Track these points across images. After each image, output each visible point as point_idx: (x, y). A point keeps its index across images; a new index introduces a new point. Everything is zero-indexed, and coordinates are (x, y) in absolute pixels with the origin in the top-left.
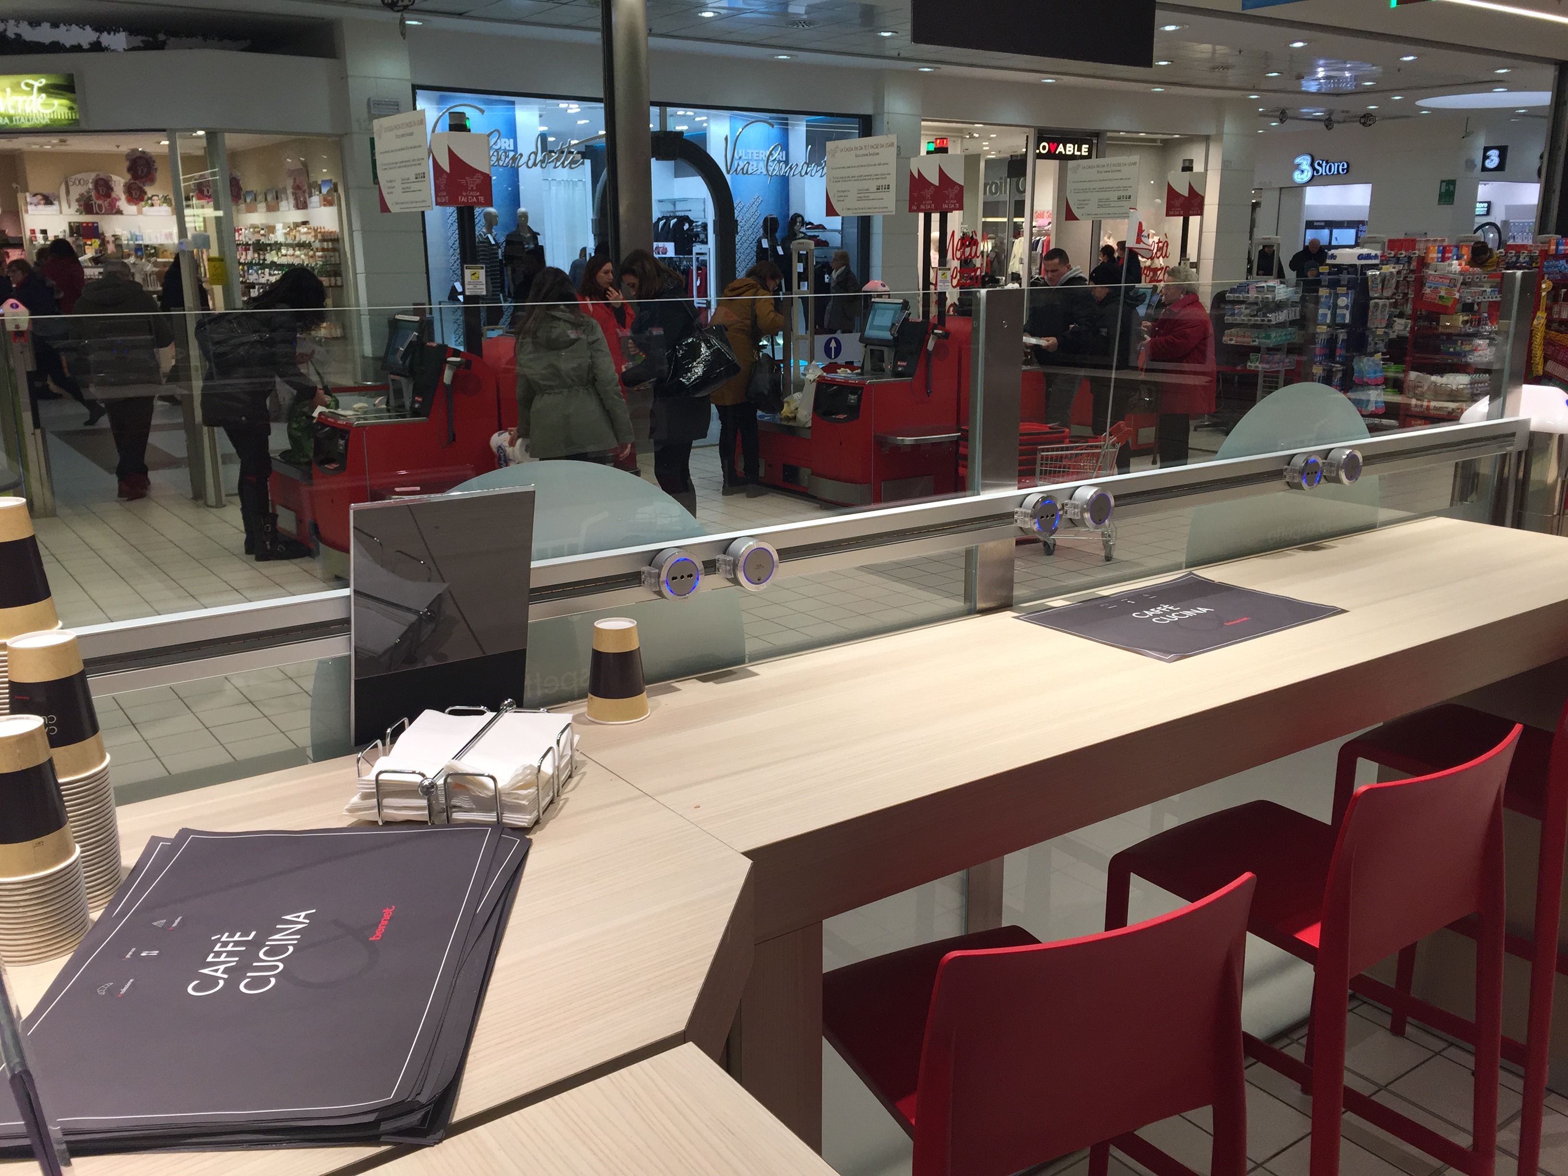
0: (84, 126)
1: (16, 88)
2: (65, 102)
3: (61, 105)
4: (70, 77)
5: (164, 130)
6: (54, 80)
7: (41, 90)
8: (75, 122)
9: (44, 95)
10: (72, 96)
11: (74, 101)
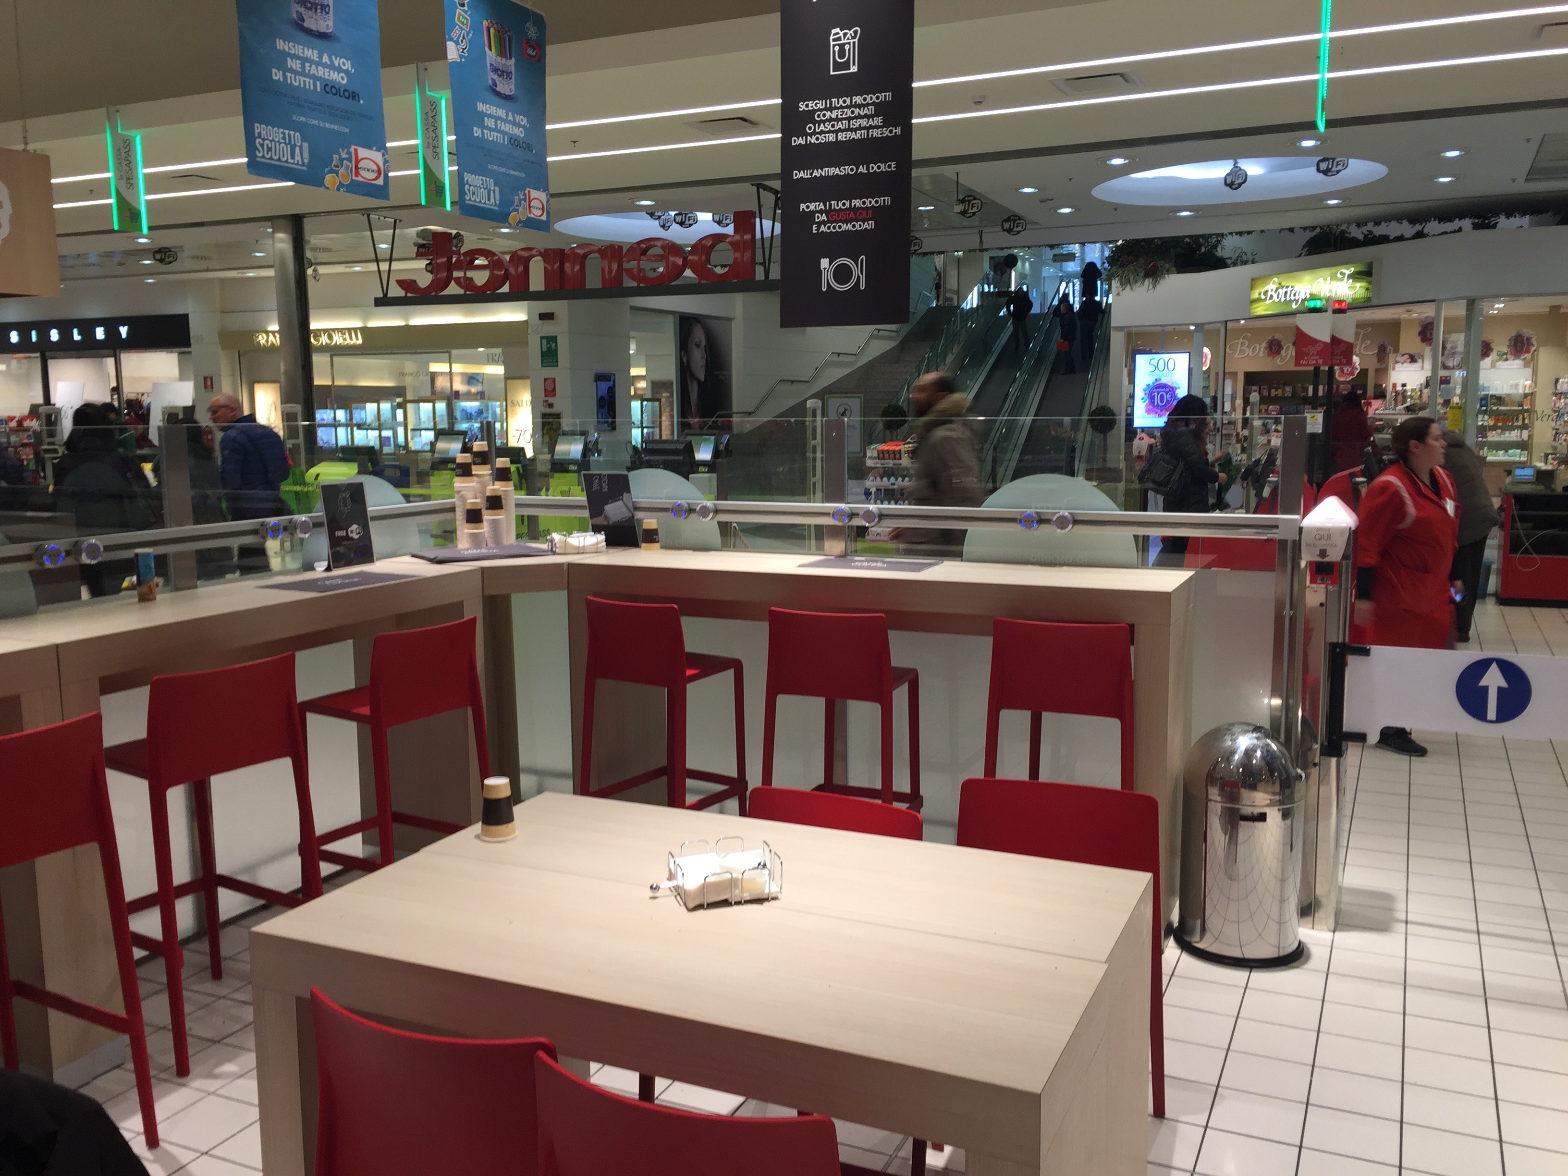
0: (1374, 302)
1: (1334, 277)
2: (1364, 284)
3: (1360, 287)
4: (1370, 265)
5: (1434, 301)
6: (1360, 268)
7: (1350, 277)
8: (1368, 299)
9: (1351, 281)
10: (1370, 279)
11: (1370, 283)
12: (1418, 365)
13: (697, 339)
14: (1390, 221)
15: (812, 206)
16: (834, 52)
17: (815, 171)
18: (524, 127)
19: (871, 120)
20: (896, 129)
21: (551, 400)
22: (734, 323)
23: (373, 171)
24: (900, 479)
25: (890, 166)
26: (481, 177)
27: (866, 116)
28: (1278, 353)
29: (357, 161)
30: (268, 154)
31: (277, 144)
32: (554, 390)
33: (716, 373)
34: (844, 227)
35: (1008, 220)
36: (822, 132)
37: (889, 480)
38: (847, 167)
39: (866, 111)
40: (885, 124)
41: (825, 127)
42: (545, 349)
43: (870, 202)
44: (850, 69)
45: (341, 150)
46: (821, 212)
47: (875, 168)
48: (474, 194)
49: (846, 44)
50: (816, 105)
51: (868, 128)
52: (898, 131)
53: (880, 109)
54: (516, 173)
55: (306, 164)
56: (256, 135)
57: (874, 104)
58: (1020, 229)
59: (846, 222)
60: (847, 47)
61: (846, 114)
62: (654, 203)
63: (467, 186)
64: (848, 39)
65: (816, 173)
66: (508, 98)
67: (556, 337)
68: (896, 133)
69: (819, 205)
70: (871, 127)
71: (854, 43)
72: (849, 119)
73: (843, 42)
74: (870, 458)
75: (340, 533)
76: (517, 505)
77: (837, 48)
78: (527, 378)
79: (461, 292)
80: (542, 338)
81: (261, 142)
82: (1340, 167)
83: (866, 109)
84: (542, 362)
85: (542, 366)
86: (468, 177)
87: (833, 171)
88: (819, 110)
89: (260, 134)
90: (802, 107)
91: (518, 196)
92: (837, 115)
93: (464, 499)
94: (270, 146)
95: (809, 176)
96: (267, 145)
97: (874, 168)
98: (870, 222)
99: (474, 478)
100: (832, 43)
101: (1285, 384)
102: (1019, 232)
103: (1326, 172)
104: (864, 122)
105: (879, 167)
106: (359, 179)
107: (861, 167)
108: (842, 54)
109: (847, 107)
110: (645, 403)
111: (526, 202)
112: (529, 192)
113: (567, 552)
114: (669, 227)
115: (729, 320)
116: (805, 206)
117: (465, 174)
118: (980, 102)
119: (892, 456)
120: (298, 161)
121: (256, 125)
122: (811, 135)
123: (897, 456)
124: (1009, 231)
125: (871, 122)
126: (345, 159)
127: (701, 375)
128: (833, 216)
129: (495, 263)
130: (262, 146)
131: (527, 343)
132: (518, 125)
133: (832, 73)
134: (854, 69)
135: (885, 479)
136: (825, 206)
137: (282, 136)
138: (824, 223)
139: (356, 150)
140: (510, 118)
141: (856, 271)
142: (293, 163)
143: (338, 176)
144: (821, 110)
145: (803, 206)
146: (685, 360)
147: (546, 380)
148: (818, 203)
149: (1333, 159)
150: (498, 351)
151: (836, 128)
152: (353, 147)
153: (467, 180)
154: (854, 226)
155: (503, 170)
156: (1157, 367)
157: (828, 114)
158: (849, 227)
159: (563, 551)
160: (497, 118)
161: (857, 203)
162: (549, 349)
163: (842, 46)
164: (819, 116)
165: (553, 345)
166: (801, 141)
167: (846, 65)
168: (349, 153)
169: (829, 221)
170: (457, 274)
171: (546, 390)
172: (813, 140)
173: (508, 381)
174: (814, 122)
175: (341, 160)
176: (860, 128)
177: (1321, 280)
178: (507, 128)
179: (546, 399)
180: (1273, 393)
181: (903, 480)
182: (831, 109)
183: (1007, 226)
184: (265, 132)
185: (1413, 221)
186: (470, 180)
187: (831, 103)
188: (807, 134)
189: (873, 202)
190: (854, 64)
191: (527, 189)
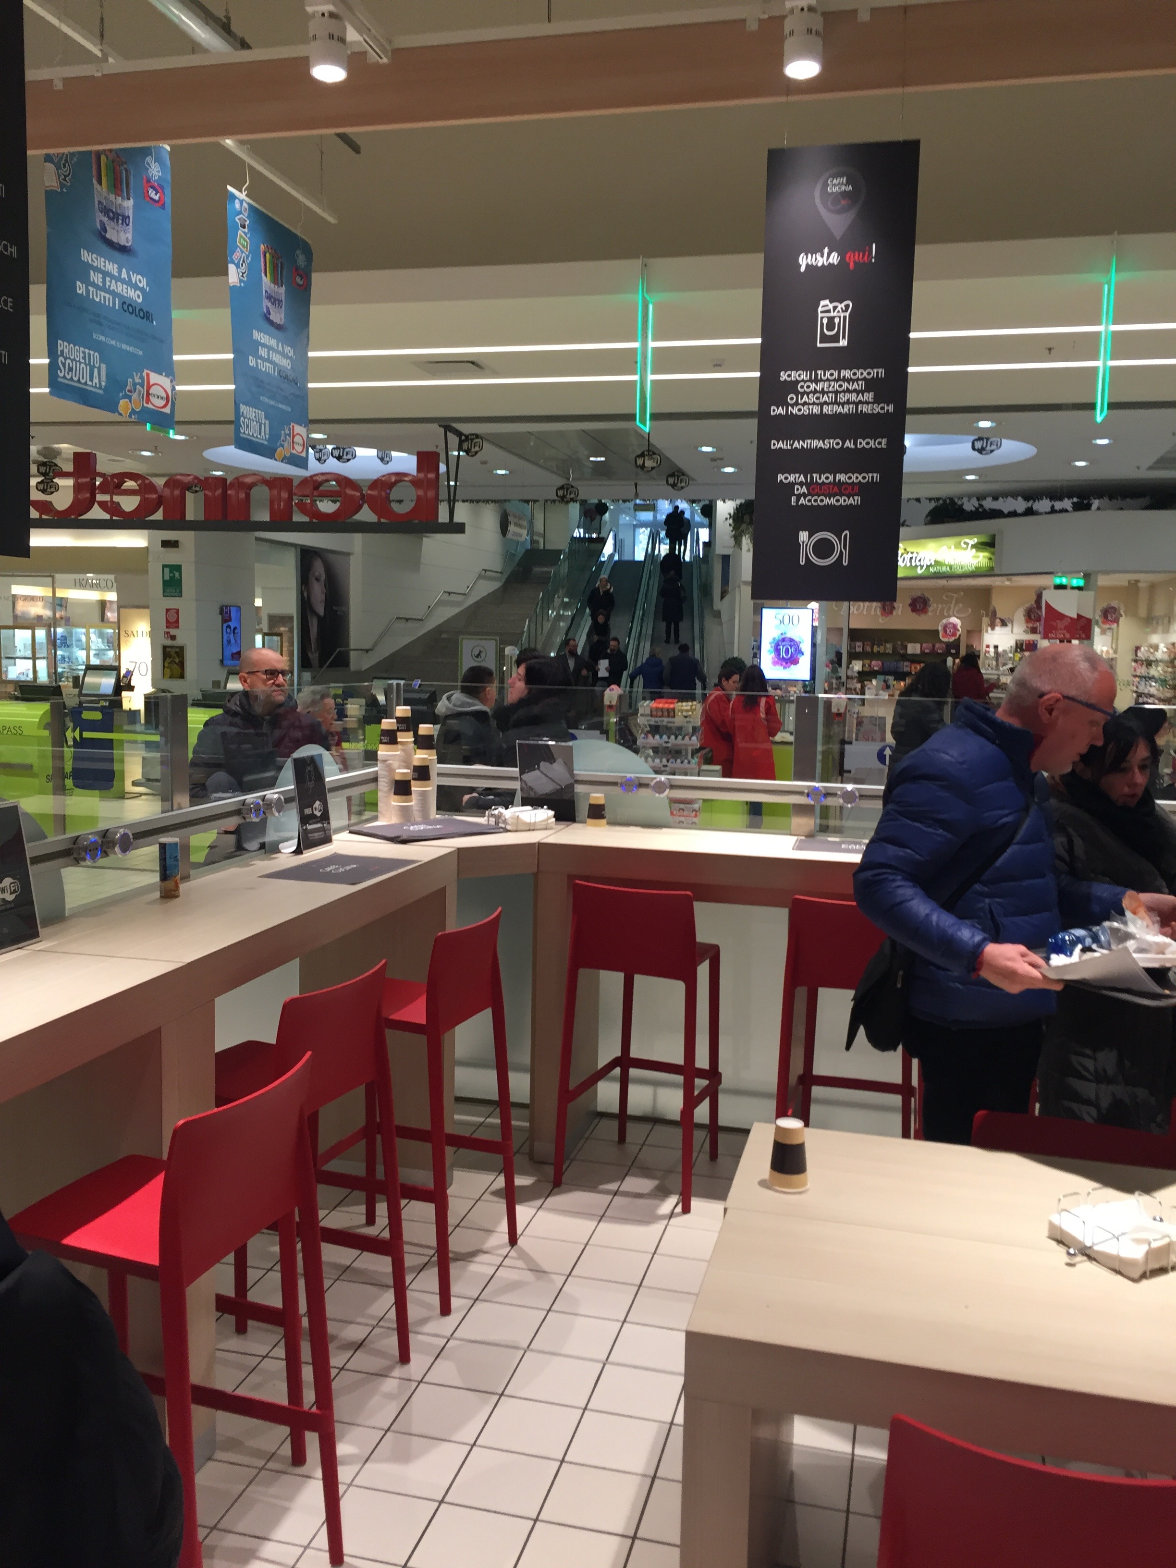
0: (997, 572)
1: (958, 546)
2: (986, 554)
3: (984, 557)
4: (993, 537)
6: (984, 539)
7: (973, 546)
8: (992, 569)
9: (974, 550)
10: (992, 549)
11: (993, 553)
12: (1009, 628)
13: (317, 574)
14: (1007, 497)
15: (791, 478)
16: (822, 324)
17: (796, 442)
18: (291, 358)
19: (860, 395)
20: (888, 406)
21: (173, 632)
22: (352, 558)
23: (162, 398)
24: (673, 737)
25: (880, 443)
26: (254, 410)
27: (855, 391)
28: (891, 613)
29: (149, 387)
30: (68, 374)
31: (78, 363)
32: (177, 621)
33: (334, 608)
34: (827, 501)
35: (672, 475)
36: (805, 404)
37: (661, 737)
38: (832, 441)
39: (855, 386)
40: (877, 401)
41: (808, 398)
42: (167, 578)
43: (856, 478)
44: (838, 342)
45: (135, 374)
46: (801, 484)
47: (864, 443)
48: (247, 426)
49: (834, 317)
50: (799, 376)
51: (857, 404)
52: (891, 408)
53: (871, 385)
54: (284, 407)
55: (103, 387)
56: (59, 353)
57: (864, 379)
58: (683, 484)
59: (830, 496)
60: (837, 321)
61: (834, 387)
62: (326, 437)
63: (242, 418)
64: (839, 312)
65: (796, 444)
66: (279, 327)
67: (180, 566)
68: (888, 410)
69: (799, 478)
70: (860, 402)
71: (845, 317)
72: (836, 393)
73: (832, 314)
74: (642, 715)
75: (308, 811)
76: (439, 775)
77: (825, 321)
78: (147, 607)
79: (107, 517)
80: (164, 566)
81: (63, 361)
82: (993, 447)
83: (855, 383)
84: (164, 591)
85: (164, 596)
86: (243, 408)
87: (817, 444)
88: (803, 380)
89: (62, 352)
90: (784, 376)
91: (284, 430)
92: (823, 389)
93: (391, 770)
94: (71, 365)
95: (789, 447)
96: (69, 364)
97: (862, 443)
98: (856, 498)
99: (399, 746)
100: (820, 315)
101: (886, 642)
102: (682, 488)
103: (981, 451)
104: (853, 397)
105: (868, 443)
106: (150, 406)
107: (848, 441)
108: (831, 324)
109: (834, 380)
110: (266, 637)
111: (290, 437)
112: (293, 427)
113: (520, 828)
114: (325, 461)
115: (348, 554)
116: (783, 478)
117: (241, 405)
118: (720, 365)
119: (666, 714)
120: (96, 384)
121: (60, 342)
122: (792, 406)
123: (672, 714)
124: (674, 486)
125: (860, 397)
126: (139, 384)
127: (321, 610)
128: (814, 488)
129: (146, 487)
130: (64, 365)
131: (148, 570)
132: (285, 356)
133: (819, 345)
134: (843, 343)
135: (657, 737)
136: (806, 478)
137: (82, 355)
138: (804, 495)
139: (148, 375)
140: (280, 348)
141: (838, 546)
142: (92, 386)
143: (130, 402)
144: (805, 382)
145: (781, 477)
146: (305, 594)
147: (168, 610)
148: (797, 475)
149: (988, 439)
150: (112, 577)
151: (822, 400)
152: (146, 371)
153: (243, 413)
154: (838, 501)
155: (273, 403)
156: (782, 622)
157: (813, 386)
158: (833, 501)
159: (515, 829)
160: (270, 348)
161: (842, 477)
162: (172, 578)
163: (831, 320)
164: (802, 387)
165: (177, 574)
166: (781, 411)
167: (836, 339)
168: (142, 378)
169: (809, 494)
170: (100, 497)
171: (167, 621)
172: (795, 411)
173: (121, 610)
174: (797, 393)
175: (135, 384)
176: (848, 402)
177: (945, 547)
178: (276, 358)
179: (167, 630)
180: (876, 649)
181: (676, 738)
182: (816, 381)
183: (671, 480)
184: (67, 350)
185: (1027, 498)
186: (245, 412)
187: (816, 375)
188: (788, 405)
189: (860, 478)
190: (844, 337)
191: (292, 424)
